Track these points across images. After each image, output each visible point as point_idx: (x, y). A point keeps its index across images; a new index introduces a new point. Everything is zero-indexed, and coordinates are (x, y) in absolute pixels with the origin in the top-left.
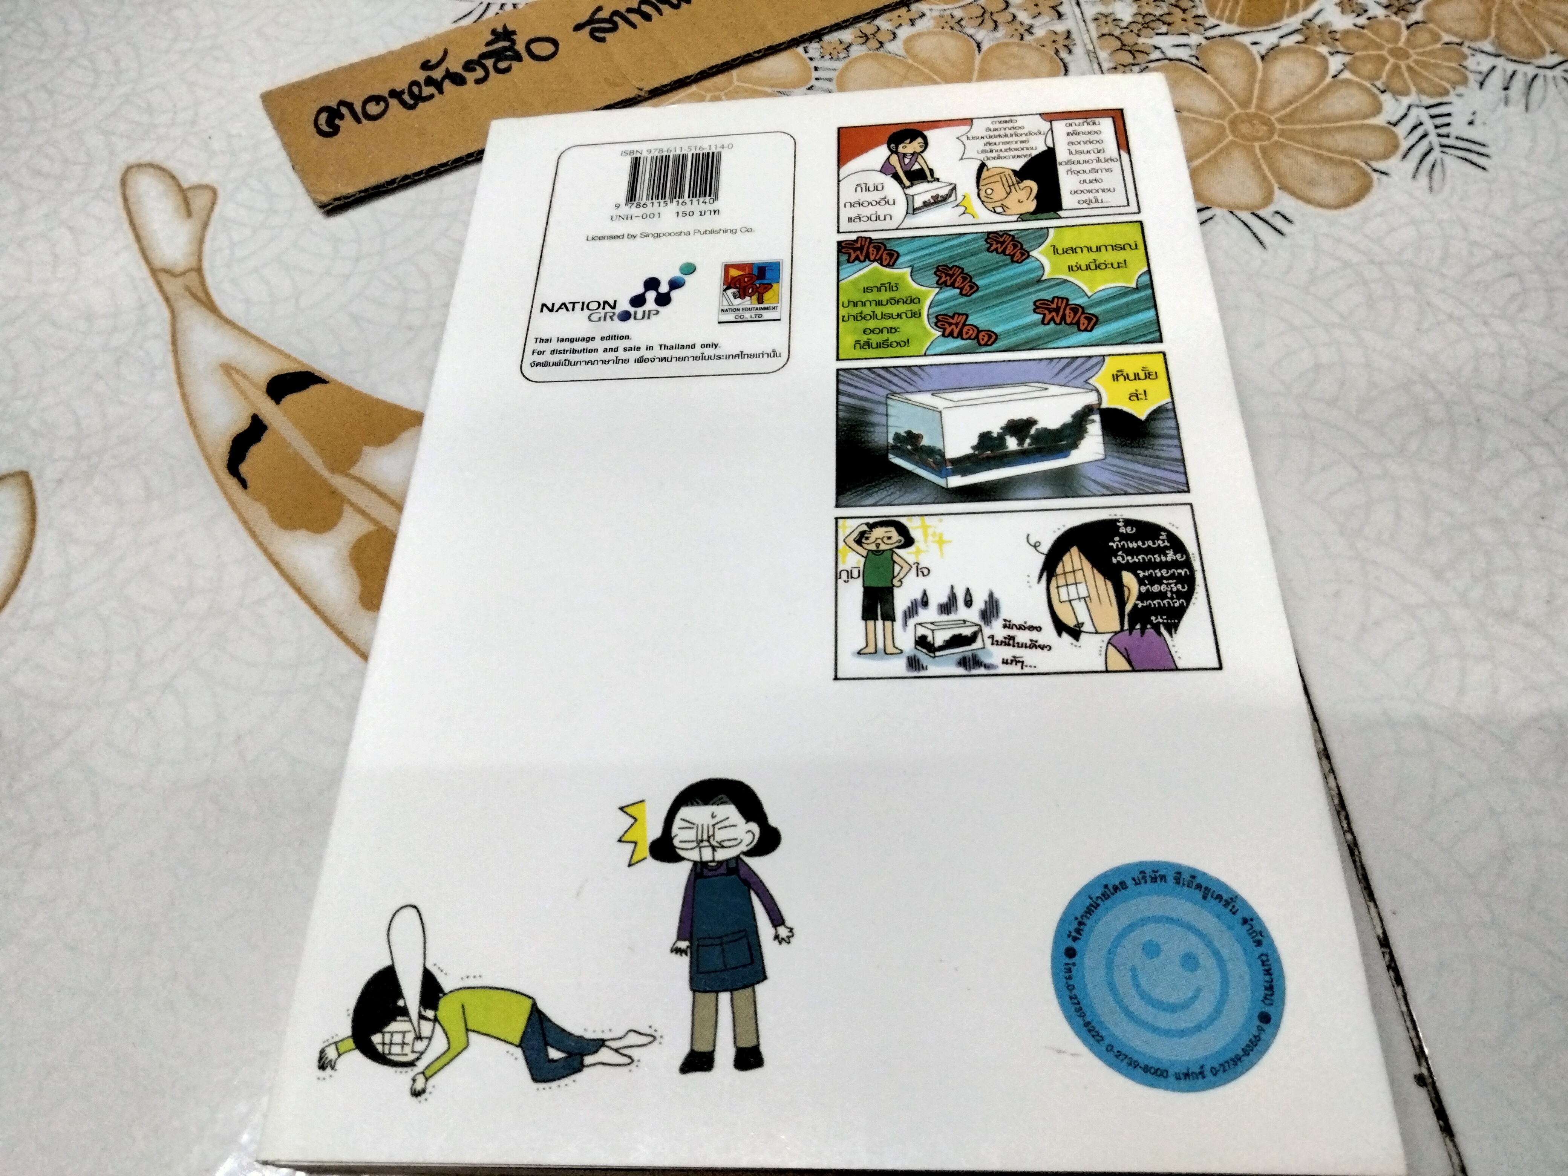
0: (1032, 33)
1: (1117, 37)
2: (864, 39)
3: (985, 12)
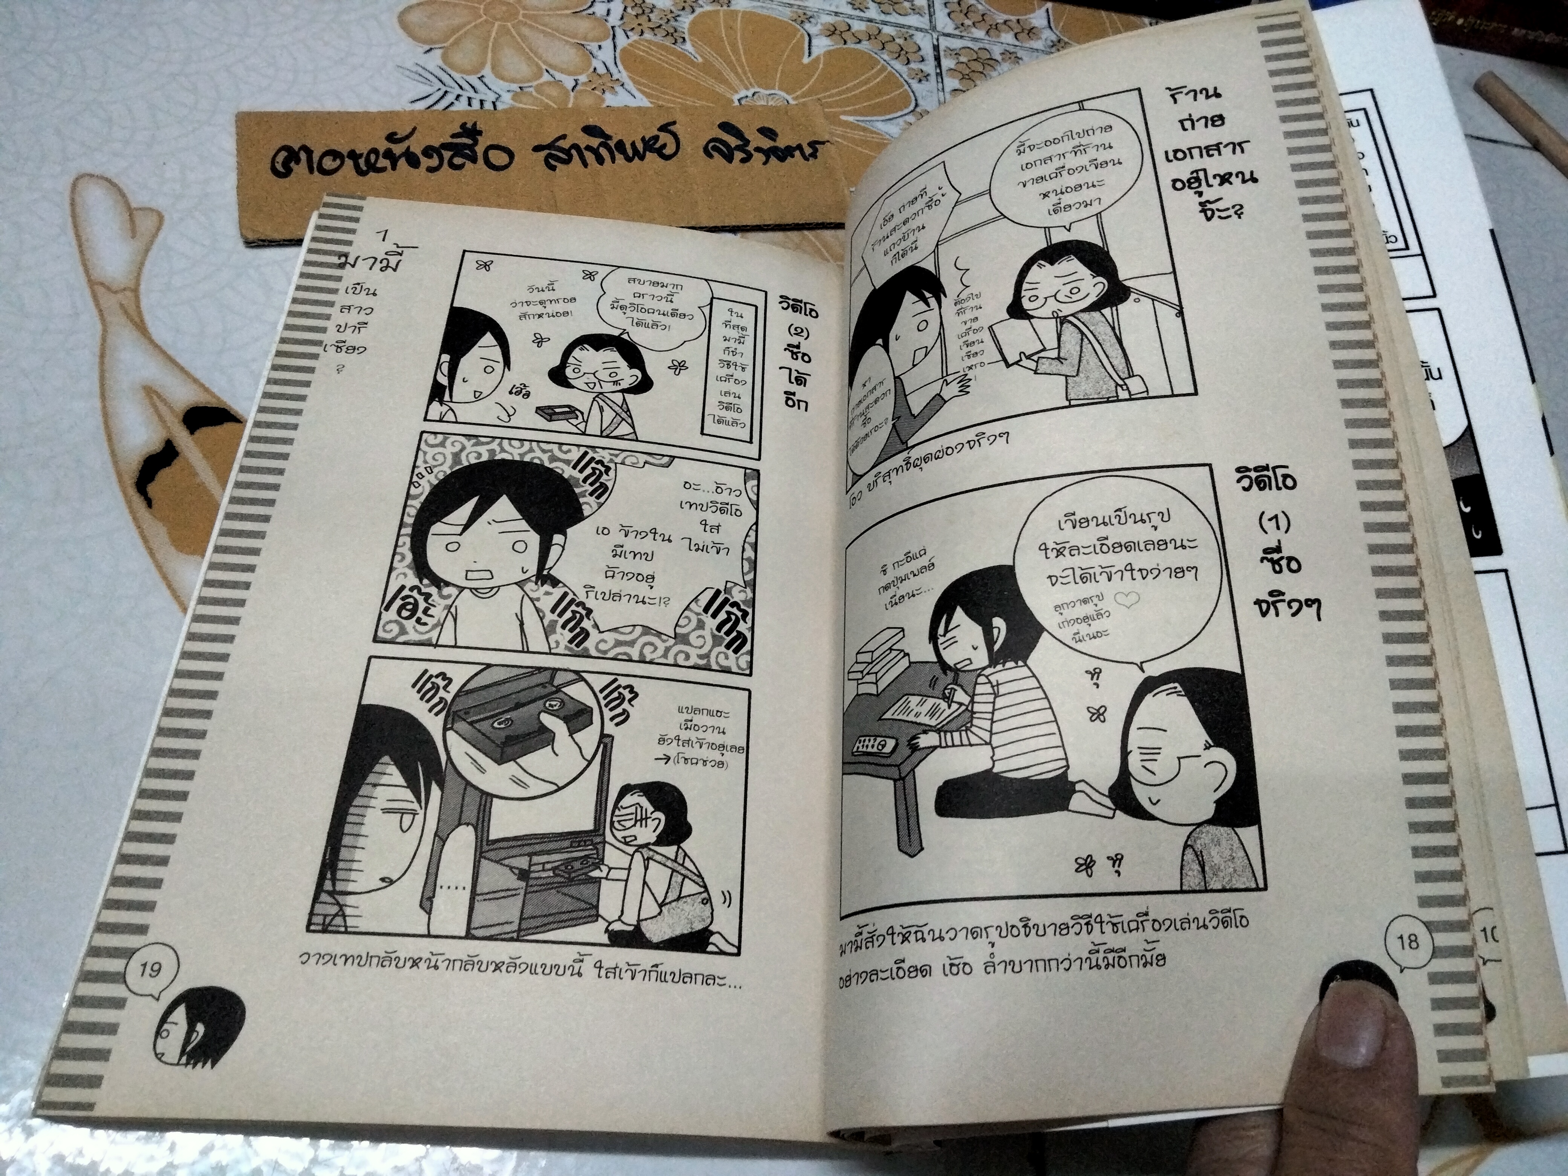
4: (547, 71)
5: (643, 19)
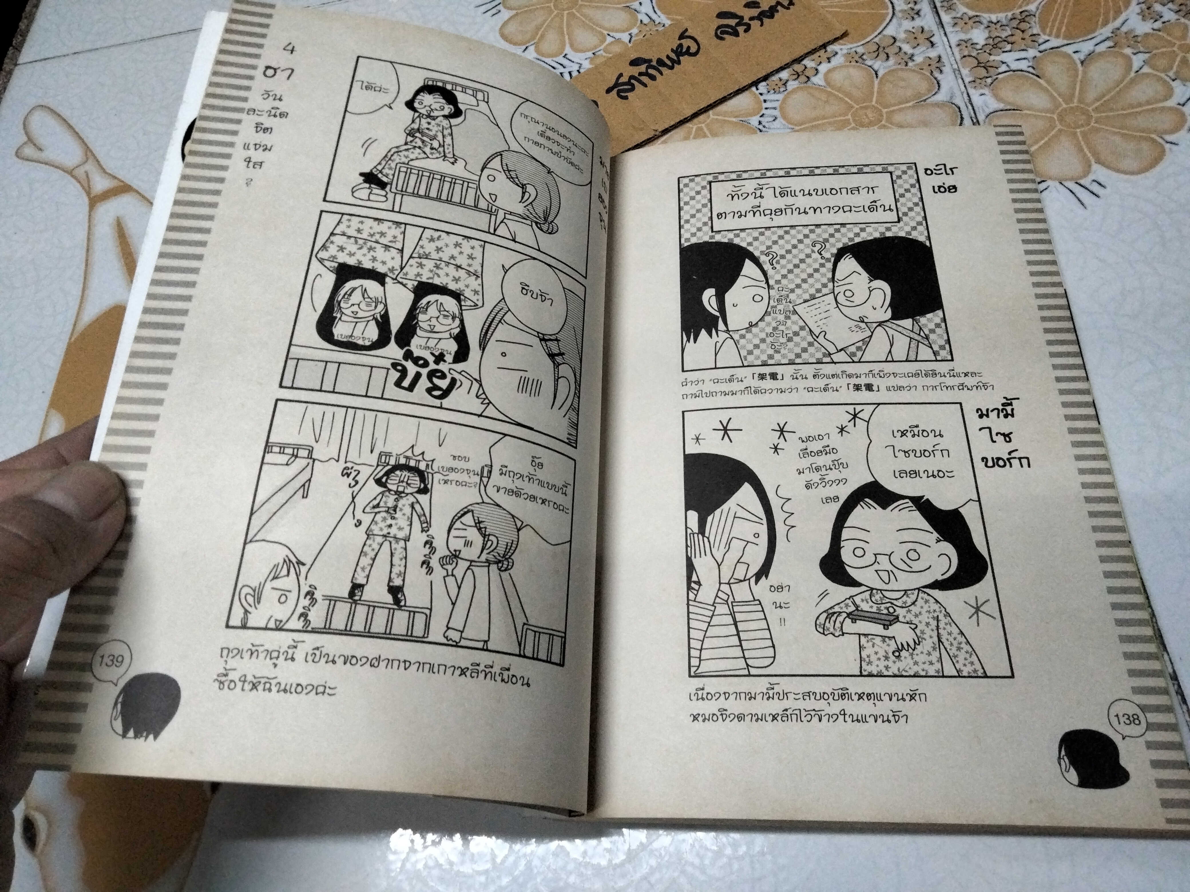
0: (913, 60)
1: (974, 57)
2: (796, 76)
3: (879, 47)
4: (609, 35)
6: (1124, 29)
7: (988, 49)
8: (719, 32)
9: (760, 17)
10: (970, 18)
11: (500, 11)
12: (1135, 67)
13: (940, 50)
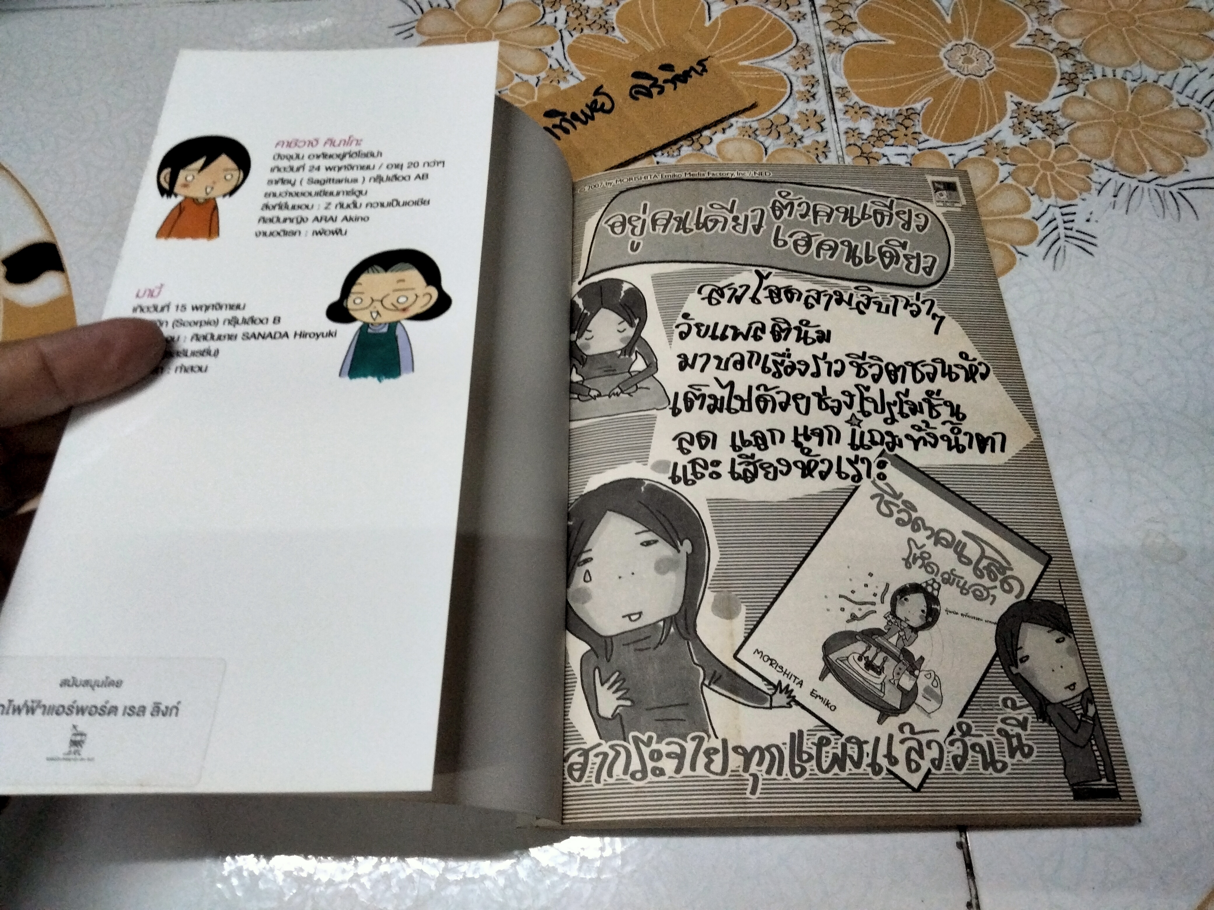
0: (802, 142)
1: (859, 147)
2: (692, 145)
3: (773, 124)
4: (517, 75)
5: (582, 20)
6: (996, 139)
7: (872, 140)
8: (633, 91)
9: (674, 81)
10: (860, 108)
11: (412, 35)
12: (1001, 178)
13: (827, 136)
